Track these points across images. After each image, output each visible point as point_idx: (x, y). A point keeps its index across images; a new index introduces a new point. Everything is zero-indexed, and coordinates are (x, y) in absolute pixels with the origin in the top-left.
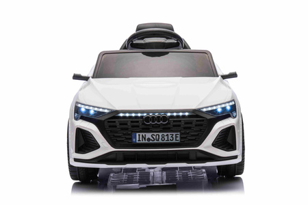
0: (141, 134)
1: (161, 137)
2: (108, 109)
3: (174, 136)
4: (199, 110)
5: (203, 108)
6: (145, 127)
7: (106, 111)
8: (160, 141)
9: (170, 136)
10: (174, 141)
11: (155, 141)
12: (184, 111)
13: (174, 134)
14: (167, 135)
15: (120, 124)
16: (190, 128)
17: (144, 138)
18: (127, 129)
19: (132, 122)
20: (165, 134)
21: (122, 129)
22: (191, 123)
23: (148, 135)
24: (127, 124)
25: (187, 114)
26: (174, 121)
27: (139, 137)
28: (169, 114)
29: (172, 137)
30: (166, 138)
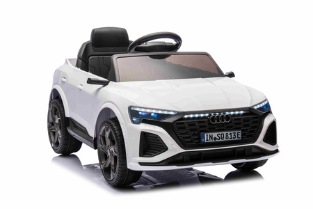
0: (209, 134)
1: (225, 136)
2: (173, 111)
3: (236, 135)
4: (252, 108)
6: (211, 127)
7: (172, 113)
8: (225, 139)
9: (233, 135)
10: (236, 139)
11: (221, 140)
12: (239, 110)
13: (236, 132)
14: (231, 134)
15: (189, 125)
16: (248, 125)
17: (211, 137)
18: (196, 130)
19: (199, 122)
20: (229, 133)
21: (191, 130)
22: (249, 121)
23: (215, 135)
24: (195, 125)
25: (242, 112)
26: (235, 119)
27: (207, 137)
28: (228, 113)
29: (235, 135)
30: (229, 136)
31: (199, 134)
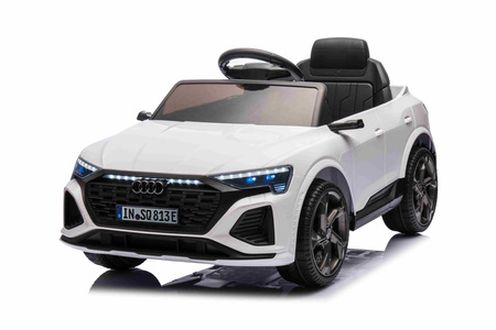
0: (128, 208)
1: (153, 215)
2: (95, 167)
3: (170, 215)
4: (212, 178)
5: (219, 175)
6: (133, 198)
7: (94, 169)
8: (152, 220)
9: (165, 214)
10: (170, 222)
11: (146, 220)
12: (192, 177)
13: (170, 211)
14: (161, 212)
15: (104, 190)
16: (193, 204)
17: (131, 213)
19: (118, 188)
20: (159, 210)
22: (196, 197)
23: (137, 210)
24: (111, 191)
25: (196, 182)
26: (173, 192)
27: (126, 212)
28: (172, 181)
29: (168, 215)
30: (159, 215)
31: (114, 205)
